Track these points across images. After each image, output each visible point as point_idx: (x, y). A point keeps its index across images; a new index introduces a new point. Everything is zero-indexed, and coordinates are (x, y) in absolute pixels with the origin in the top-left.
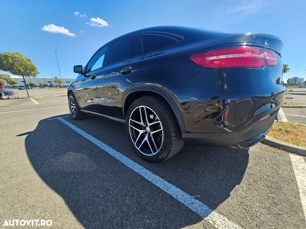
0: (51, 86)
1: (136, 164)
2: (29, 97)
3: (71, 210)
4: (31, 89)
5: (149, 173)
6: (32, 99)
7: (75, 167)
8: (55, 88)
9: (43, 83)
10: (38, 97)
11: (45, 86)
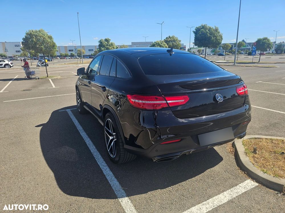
0: (72, 56)
1: (104, 162)
2: (48, 77)
3: (56, 180)
4: (51, 61)
5: (108, 169)
6: (50, 80)
7: (66, 157)
8: (76, 58)
9: (63, 53)
10: (56, 77)
11: (66, 56)
